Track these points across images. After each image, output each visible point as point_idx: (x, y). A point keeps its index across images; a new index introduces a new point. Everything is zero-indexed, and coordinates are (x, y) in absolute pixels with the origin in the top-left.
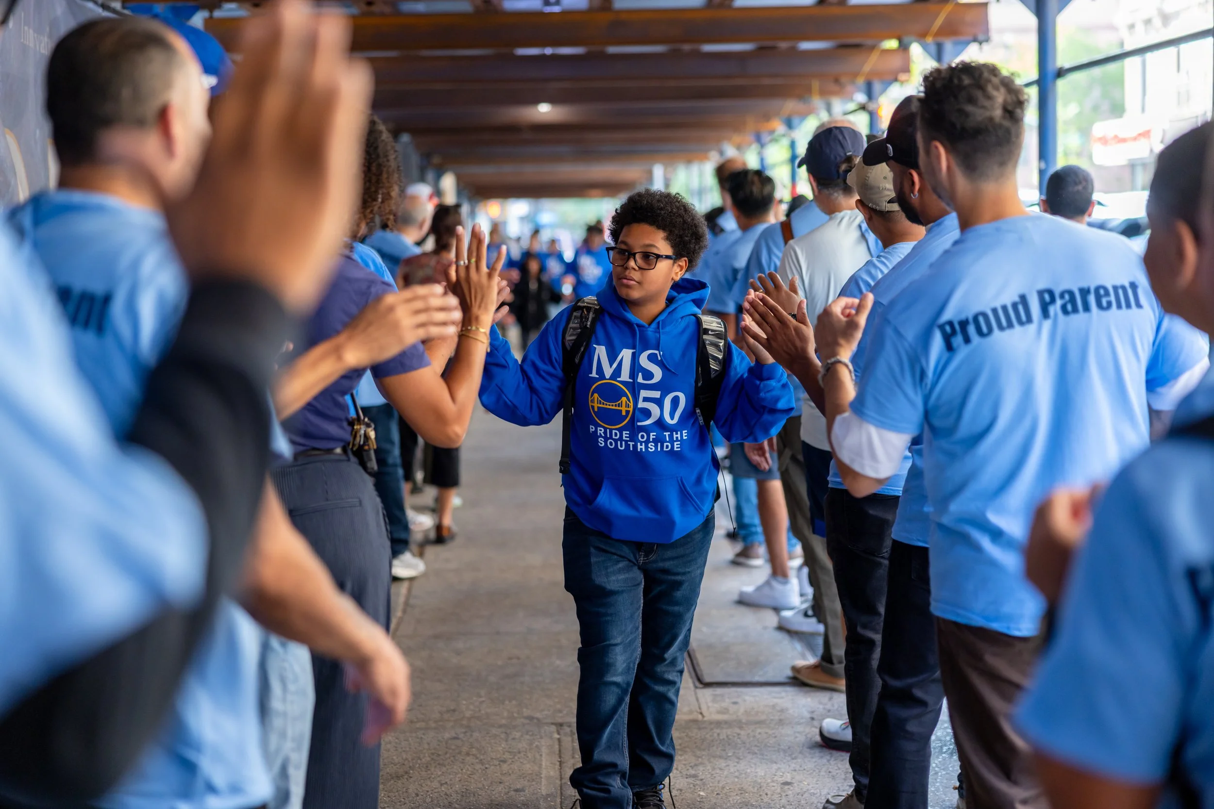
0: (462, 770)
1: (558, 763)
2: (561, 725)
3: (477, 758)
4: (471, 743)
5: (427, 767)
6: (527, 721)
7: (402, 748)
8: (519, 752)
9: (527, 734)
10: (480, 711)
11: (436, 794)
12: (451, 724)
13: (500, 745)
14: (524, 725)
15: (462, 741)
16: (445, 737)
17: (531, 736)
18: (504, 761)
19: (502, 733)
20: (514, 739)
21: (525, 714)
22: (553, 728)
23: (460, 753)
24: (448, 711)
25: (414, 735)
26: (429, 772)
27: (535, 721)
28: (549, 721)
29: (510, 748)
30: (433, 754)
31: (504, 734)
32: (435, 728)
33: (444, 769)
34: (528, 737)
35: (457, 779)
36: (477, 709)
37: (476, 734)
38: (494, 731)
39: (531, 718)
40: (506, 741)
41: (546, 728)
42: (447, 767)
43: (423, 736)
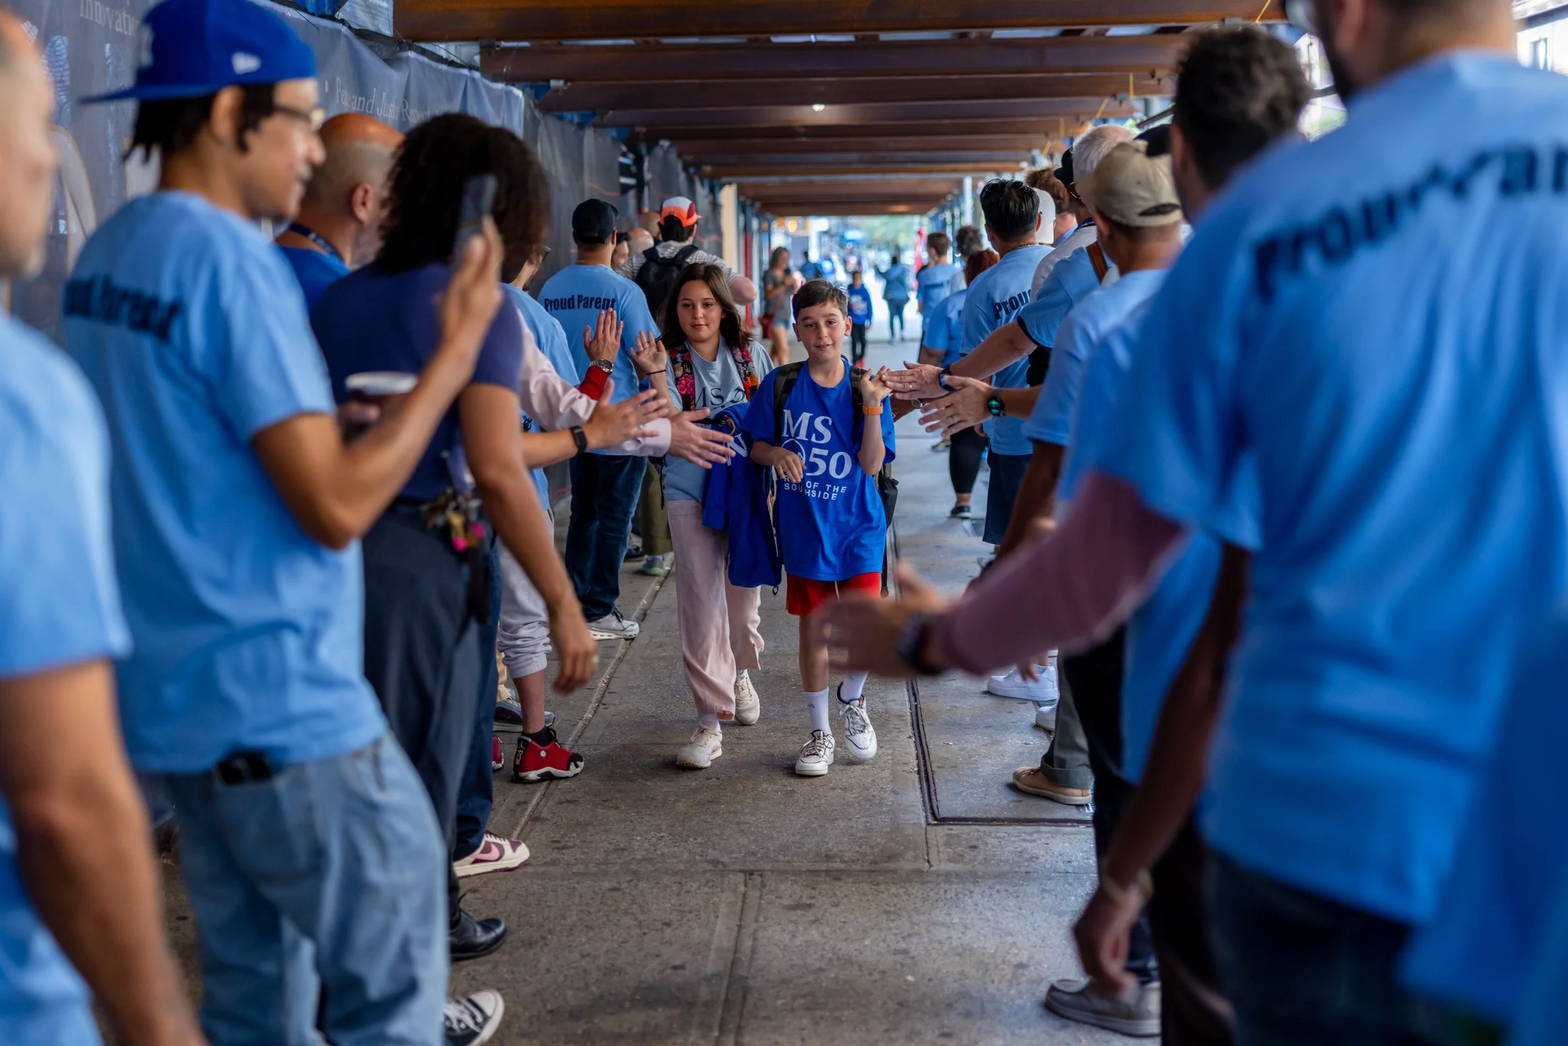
0: (613, 935)
1: (736, 929)
2: (751, 873)
3: (636, 919)
4: (634, 896)
5: (571, 930)
6: (710, 867)
7: (546, 902)
8: (690, 912)
9: (705, 886)
10: (655, 850)
11: (572, 971)
12: (617, 868)
13: (669, 900)
14: (705, 872)
15: (624, 893)
16: (603, 888)
17: (710, 888)
18: (668, 925)
19: (675, 883)
20: (688, 892)
21: (709, 858)
22: (740, 877)
23: (616, 911)
24: (615, 850)
25: (566, 883)
26: (571, 938)
27: (720, 866)
28: (738, 867)
29: (680, 905)
30: (582, 911)
31: (677, 885)
32: (595, 874)
33: (591, 933)
34: (706, 889)
35: (605, 949)
36: (653, 848)
37: (643, 885)
38: (666, 879)
39: (715, 862)
40: (678, 895)
41: (731, 876)
42: (597, 930)
43: (576, 886)
